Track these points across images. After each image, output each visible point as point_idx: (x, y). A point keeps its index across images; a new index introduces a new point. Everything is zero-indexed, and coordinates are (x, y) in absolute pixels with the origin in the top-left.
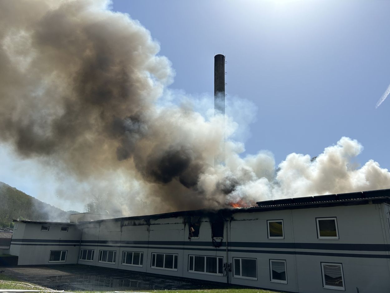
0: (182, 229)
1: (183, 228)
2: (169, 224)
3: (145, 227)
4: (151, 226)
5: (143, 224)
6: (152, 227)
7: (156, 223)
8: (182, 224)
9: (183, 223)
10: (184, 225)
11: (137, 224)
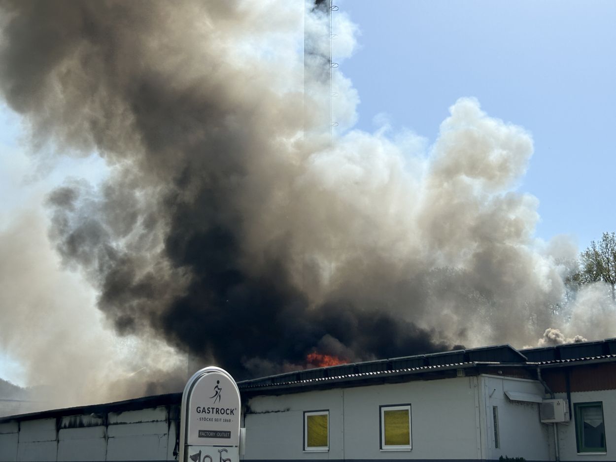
0: (165, 434)
1: (166, 431)
2: (141, 422)
3: (100, 430)
4: (110, 427)
5: (96, 425)
6: (112, 431)
7: (119, 422)
8: (165, 423)
9: (166, 420)
10: (167, 425)
11: (85, 425)
